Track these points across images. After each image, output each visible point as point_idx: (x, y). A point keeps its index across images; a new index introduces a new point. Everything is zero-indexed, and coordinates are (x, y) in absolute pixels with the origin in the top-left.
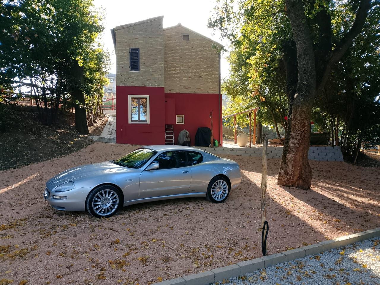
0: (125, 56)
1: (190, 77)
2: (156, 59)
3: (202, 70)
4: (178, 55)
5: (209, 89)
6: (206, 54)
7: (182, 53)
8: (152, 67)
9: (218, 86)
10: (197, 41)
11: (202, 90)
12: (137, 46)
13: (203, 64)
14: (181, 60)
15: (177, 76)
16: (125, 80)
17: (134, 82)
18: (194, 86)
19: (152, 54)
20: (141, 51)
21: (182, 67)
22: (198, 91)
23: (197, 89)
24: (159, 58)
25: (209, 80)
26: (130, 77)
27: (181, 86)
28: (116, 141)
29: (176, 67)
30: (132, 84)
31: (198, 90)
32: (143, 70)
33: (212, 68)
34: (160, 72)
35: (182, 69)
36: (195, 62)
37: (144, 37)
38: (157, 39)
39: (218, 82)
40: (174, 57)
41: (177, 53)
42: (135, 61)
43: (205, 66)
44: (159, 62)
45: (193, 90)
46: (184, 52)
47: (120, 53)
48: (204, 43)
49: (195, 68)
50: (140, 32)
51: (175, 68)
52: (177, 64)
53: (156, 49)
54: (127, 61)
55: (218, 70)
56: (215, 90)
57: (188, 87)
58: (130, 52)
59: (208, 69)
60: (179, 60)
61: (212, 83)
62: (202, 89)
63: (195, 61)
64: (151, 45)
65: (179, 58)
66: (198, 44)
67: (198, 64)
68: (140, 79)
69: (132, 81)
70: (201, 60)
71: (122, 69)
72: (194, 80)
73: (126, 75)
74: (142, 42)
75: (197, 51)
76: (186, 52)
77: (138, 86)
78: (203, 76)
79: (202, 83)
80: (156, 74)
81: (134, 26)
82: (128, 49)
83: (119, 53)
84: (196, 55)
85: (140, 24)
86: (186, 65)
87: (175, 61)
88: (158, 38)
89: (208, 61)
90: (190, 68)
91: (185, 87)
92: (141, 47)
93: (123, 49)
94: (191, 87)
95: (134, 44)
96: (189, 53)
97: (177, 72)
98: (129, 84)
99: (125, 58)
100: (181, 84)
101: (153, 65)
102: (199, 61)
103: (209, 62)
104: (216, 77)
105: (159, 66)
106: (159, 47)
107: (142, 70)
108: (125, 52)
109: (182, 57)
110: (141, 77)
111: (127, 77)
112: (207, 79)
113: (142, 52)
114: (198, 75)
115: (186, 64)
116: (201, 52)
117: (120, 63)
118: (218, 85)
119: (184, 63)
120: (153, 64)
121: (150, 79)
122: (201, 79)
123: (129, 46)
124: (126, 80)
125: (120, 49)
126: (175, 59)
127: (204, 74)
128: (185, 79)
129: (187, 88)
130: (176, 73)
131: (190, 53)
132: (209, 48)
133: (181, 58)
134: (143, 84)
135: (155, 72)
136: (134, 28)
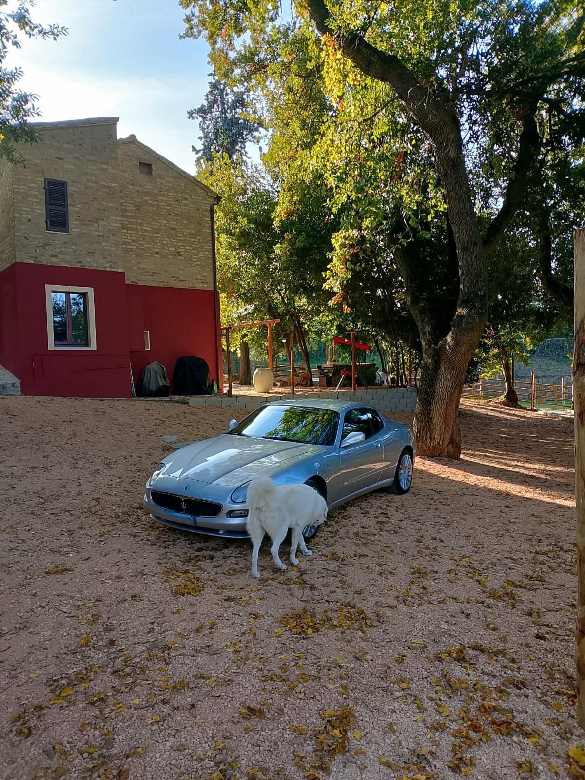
0: (35, 196)
1: (157, 253)
2: (105, 210)
3: (181, 240)
4: (131, 203)
5: (195, 279)
6: (188, 208)
7: (139, 200)
8: (96, 225)
9: (212, 275)
10: (168, 179)
11: (182, 281)
12: (61, 175)
13: (182, 227)
14: (139, 215)
15: (131, 247)
16: (35, 251)
17: (56, 256)
18: (166, 271)
19: (95, 198)
20: (71, 189)
21: (142, 229)
22: (175, 283)
23: (172, 277)
24: (111, 207)
25: (195, 262)
26: (48, 245)
27: (141, 270)
28: (20, 389)
29: (128, 229)
30: (54, 260)
31: (174, 280)
32: (77, 230)
33: (199, 238)
34: (114, 238)
35: (141, 233)
36: (166, 222)
37: (77, 158)
38: (104, 166)
39: (212, 267)
40: (124, 207)
41: (129, 199)
42: (59, 208)
43: (186, 232)
44: (111, 218)
45: (164, 280)
46: (144, 198)
47: (21, 187)
48: (181, 184)
49: (167, 234)
50: (67, 146)
51: (126, 231)
52: (131, 223)
53: (104, 186)
54: (38, 207)
55: (211, 242)
56: (207, 283)
57: (155, 273)
58: (47, 187)
59: (192, 240)
60: (134, 214)
61: (200, 269)
62: (181, 278)
63: (166, 220)
64: (93, 178)
65: (133, 209)
66: (171, 185)
67: (172, 226)
68: (71, 250)
69: (53, 254)
70: (178, 220)
71: (29, 223)
72: (166, 259)
73: (37, 239)
74: (72, 167)
75: (170, 199)
76: (148, 199)
77: (68, 266)
78: (182, 253)
79: (181, 267)
80: (106, 241)
81: (53, 129)
82: (40, 180)
83: (19, 185)
84: (168, 208)
85: (67, 128)
86: (149, 225)
87: (126, 216)
88: (107, 164)
89: (191, 223)
90: (156, 233)
91: (149, 272)
92: (72, 178)
93: (29, 178)
94: (160, 274)
95: (55, 169)
96: (154, 202)
97: (132, 240)
98: (46, 260)
99: (35, 200)
100: (141, 266)
101: (98, 221)
102: (173, 220)
103: (193, 226)
104: (206, 256)
105: (112, 224)
106: (109, 184)
107: (75, 230)
108: (33, 185)
109: (140, 208)
110: (73, 247)
111: (41, 244)
112: (191, 260)
113: (75, 191)
114: (173, 249)
115: (149, 223)
116: (177, 202)
117: (24, 211)
118: (212, 273)
119: (143, 222)
120: (99, 219)
121: (93, 253)
122: (180, 258)
123: (43, 175)
124: (38, 251)
125: (22, 177)
126: (126, 211)
127: (184, 248)
128: (149, 255)
129: (152, 276)
130: (130, 241)
131: (157, 203)
132: (191, 196)
133: (138, 209)
134: (78, 262)
135: (104, 237)
136: (52, 133)
